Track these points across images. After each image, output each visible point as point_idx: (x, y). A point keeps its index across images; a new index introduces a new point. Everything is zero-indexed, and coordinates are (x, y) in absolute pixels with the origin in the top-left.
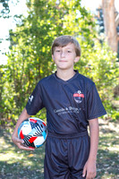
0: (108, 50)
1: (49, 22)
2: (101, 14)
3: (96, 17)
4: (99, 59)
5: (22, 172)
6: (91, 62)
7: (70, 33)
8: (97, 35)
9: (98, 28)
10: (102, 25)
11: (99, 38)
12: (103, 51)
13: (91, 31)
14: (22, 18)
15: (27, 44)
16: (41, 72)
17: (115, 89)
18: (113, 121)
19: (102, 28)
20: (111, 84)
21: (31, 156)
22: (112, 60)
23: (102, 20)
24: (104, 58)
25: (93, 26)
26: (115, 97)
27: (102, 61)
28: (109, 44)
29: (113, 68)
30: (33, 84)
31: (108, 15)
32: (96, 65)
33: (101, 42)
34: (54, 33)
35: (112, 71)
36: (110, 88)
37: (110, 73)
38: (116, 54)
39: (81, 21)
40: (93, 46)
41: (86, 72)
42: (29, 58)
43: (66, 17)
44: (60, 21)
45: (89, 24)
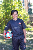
0: (25, 11)
1: (9, 3)
2: (23, 1)
3: (22, 2)
4: (23, 14)
5: (2, 45)
6: (21, 15)
7: (15, 6)
8: (22, 7)
9: (22, 5)
10: (24, 4)
11: (23, 8)
12: (24, 12)
13: (21, 6)
14: (2, 2)
15: (3, 9)
16: (7, 17)
17: (27, 22)
18: (27, 31)
19: (24, 5)
20: (26, 21)
21: (4, 41)
22: (27, 14)
23: (24, 3)
24: (24, 13)
25: (21, 4)
26: (27, 24)
27: (24, 14)
28: (26, 9)
29: (27, 16)
30: (5, 21)
31: (25, 2)
32: (22, 15)
33: (23, 9)
34: (11, 6)
35: (27, 17)
36: (26, 22)
37: (26, 18)
38: (28, 12)
39: (18, 3)
40: (21, 10)
41: (19, 17)
42: (4, 13)
43: (14, 2)
44: (12, 3)
45: (20, 4)
